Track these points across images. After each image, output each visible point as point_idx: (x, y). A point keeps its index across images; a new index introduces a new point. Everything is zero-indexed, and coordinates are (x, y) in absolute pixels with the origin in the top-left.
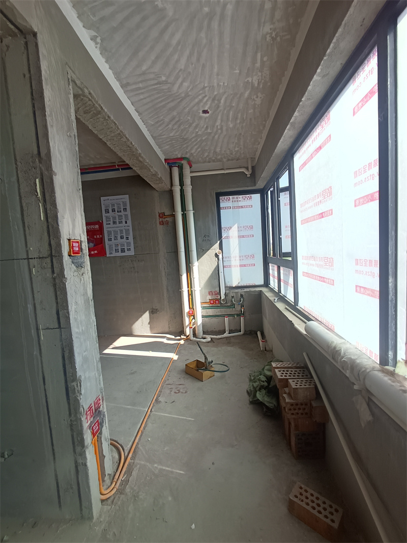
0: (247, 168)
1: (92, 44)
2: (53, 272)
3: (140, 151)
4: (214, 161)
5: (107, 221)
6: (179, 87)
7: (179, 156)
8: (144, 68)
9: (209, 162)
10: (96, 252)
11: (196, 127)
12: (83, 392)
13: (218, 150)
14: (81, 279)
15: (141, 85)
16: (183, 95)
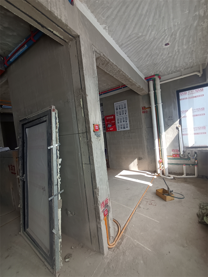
0: (199, 72)
1: (104, 31)
2: (87, 139)
3: (130, 77)
4: (175, 72)
5: (117, 114)
6: (150, 36)
7: (153, 74)
8: (129, 33)
9: (172, 73)
10: (112, 129)
11: (161, 55)
12: (100, 194)
13: (177, 65)
14: (99, 142)
15: (129, 43)
16: (152, 39)
